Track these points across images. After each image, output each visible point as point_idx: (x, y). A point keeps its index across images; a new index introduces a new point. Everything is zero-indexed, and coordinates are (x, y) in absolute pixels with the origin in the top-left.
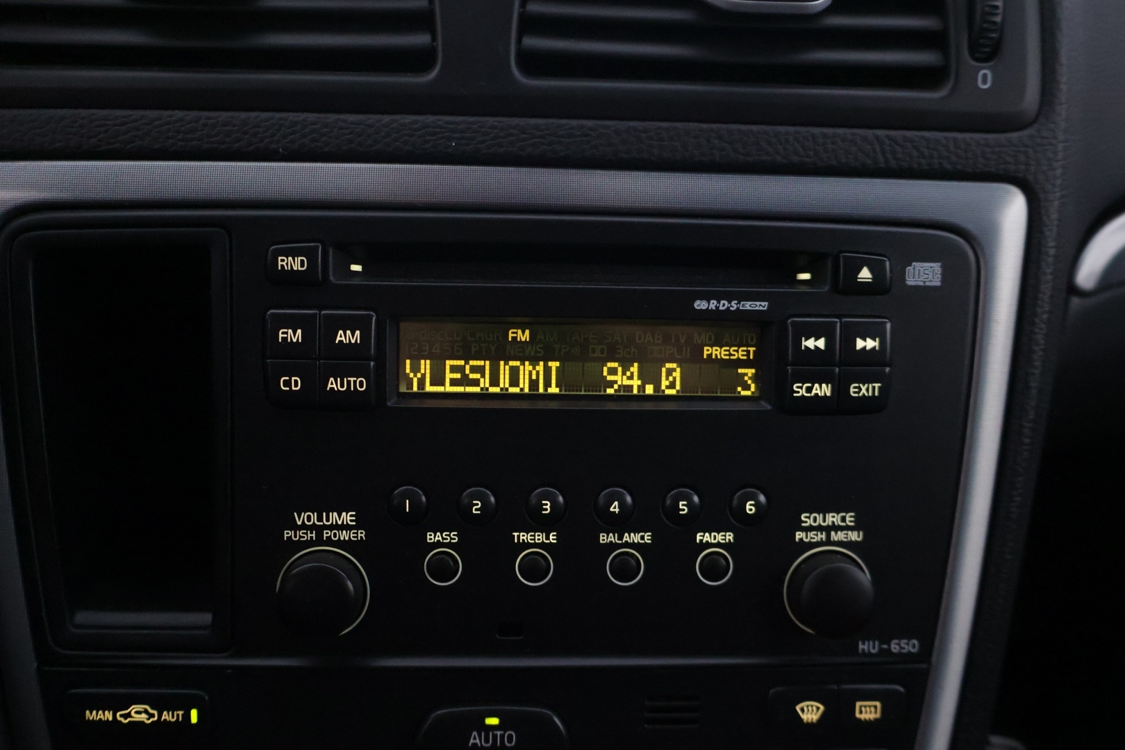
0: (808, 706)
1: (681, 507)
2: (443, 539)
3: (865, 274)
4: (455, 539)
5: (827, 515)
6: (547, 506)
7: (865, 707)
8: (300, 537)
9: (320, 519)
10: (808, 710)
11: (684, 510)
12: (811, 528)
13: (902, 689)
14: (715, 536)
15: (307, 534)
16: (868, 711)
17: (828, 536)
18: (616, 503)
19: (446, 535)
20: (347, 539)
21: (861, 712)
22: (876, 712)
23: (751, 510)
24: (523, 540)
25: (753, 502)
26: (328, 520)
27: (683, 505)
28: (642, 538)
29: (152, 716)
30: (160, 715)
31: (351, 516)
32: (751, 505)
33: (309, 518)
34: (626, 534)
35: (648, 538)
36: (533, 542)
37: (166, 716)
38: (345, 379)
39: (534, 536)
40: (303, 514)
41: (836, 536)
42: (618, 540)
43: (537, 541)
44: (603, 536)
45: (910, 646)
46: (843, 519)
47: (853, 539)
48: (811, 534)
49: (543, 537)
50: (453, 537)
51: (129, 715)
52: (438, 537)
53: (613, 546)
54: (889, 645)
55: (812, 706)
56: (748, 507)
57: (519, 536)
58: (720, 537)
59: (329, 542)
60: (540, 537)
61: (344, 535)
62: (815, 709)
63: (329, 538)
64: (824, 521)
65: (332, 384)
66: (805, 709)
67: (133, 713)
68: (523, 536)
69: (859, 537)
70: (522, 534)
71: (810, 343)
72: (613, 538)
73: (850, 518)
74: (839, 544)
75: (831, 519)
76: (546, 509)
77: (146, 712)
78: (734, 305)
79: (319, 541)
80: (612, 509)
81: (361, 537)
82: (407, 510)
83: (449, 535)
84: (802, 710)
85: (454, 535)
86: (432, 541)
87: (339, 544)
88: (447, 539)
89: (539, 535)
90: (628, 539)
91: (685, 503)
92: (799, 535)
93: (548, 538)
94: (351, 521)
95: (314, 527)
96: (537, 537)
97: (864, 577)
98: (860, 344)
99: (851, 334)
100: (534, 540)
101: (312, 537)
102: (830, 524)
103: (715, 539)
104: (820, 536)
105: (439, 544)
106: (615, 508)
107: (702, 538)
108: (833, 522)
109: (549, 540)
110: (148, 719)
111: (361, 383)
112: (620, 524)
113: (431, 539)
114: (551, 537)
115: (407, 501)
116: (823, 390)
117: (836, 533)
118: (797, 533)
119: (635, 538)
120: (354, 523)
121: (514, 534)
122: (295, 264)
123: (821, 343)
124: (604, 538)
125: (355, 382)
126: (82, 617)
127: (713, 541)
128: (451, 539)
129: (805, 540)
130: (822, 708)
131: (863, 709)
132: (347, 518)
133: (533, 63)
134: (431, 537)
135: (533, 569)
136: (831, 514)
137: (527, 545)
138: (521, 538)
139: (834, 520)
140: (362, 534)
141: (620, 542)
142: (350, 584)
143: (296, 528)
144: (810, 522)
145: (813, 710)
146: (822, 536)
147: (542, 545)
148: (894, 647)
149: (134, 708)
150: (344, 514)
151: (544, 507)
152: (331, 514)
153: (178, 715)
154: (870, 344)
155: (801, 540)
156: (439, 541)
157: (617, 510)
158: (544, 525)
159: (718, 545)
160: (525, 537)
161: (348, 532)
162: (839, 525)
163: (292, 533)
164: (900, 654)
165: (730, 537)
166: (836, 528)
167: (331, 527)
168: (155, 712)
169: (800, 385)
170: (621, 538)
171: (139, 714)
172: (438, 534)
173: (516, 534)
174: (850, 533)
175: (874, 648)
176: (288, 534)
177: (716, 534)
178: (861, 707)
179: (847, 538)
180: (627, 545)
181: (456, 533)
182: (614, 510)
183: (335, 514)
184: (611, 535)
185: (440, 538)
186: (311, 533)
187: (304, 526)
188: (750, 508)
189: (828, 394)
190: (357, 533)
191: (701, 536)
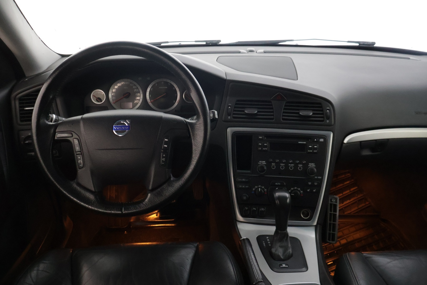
0: (309, 183)
3: (315, 140)
6: (284, 161)
13: (319, 182)
16: (316, 184)
18: (290, 161)
27: (297, 162)
35: (294, 165)
37: (246, 180)
41: (312, 166)
50: (274, 164)
53: (290, 166)
59: (263, 164)
60: (283, 164)
61: (264, 163)
65: (264, 149)
71: (310, 146)
73: (314, 164)
78: (302, 143)
92: (309, 166)
95: (261, 163)
97: (315, 170)
98: (315, 147)
99: (314, 146)
103: (300, 165)
111: (266, 149)
112: (291, 163)
115: (270, 160)
116: (311, 151)
119: (292, 165)
122: (261, 137)
123: (311, 146)
124: (289, 165)
126: (238, 171)
130: (311, 183)
132: (264, 162)
133: (283, 119)
134: (272, 164)
135: (282, 168)
137: (281, 165)
139: (312, 164)
140: (266, 163)
142: (264, 168)
143: (259, 162)
144: (310, 164)
148: (319, 178)
149: (243, 179)
154: (316, 147)
158: (283, 163)
165: (302, 165)
169: (309, 150)
174: (314, 166)
175: (316, 177)
188: (304, 162)
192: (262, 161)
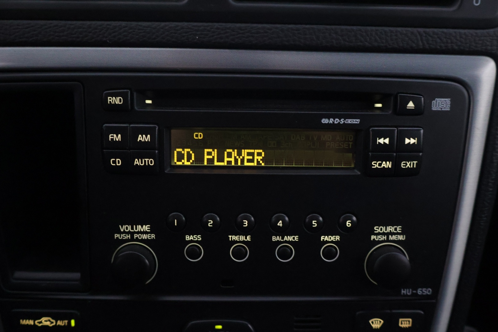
0: (375, 321)
1: (313, 223)
2: (194, 238)
3: (411, 105)
4: (200, 239)
5: (387, 227)
6: (246, 223)
7: (404, 321)
8: (123, 237)
9: (132, 228)
10: (375, 323)
11: (315, 225)
12: (379, 234)
13: (422, 312)
14: (330, 238)
15: (126, 236)
16: (405, 323)
17: (388, 237)
18: (281, 222)
19: (195, 237)
20: (146, 238)
21: (402, 324)
22: (409, 324)
23: (349, 225)
24: (234, 239)
25: (350, 221)
26: (136, 229)
27: (314, 222)
28: (294, 238)
29: (52, 323)
30: (56, 322)
31: (148, 227)
32: (349, 222)
33: (127, 228)
34: (286, 237)
35: (296, 238)
36: (239, 240)
37: (59, 323)
38: (143, 160)
39: (239, 237)
40: (124, 226)
41: (391, 238)
42: (282, 239)
43: (241, 240)
44: (274, 237)
45: (427, 291)
46: (396, 229)
47: (400, 239)
48: (379, 237)
49: (244, 238)
50: (199, 238)
51: (41, 322)
52: (191, 238)
53: (278, 243)
54: (417, 291)
55: (377, 321)
56: (347, 223)
57: (232, 238)
58: (333, 238)
59: (137, 240)
60: (242, 238)
61: (145, 237)
62: (379, 322)
63: (137, 238)
64: (386, 230)
65: (137, 162)
66: (374, 322)
67: (43, 321)
68: (234, 237)
69: (403, 238)
70: (233, 236)
71: (381, 141)
72: (278, 238)
73: (399, 229)
74: (393, 241)
75: (389, 229)
76: (245, 225)
77: (49, 321)
78: (342, 121)
79: (132, 239)
80: (278, 225)
81: (153, 238)
82: (176, 225)
83: (197, 237)
84: (373, 323)
85: (199, 237)
86: (188, 240)
87: (142, 241)
88: (196, 239)
89: (242, 237)
90: (287, 239)
91: (316, 221)
92: (373, 237)
93: (246, 238)
94: (148, 229)
95: (129, 233)
96: (241, 238)
97: (406, 258)
98: (407, 141)
99: (403, 136)
100: (239, 239)
101: (128, 238)
102: (389, 232)
103: (330, 239)
104: (383, 237)
105: (191, 241)
106: (280, 224)
107: (324, 238)
108: (390, 231)
109: (247, 239)
110: (51, 324)
111: (151, 161)
112: (283, 232)
113: (188, 239)
114: (248, 238)
115: (176, 220)
116: (387, 165)
117: (392, 236)
118: (372, 236)
119: (290, 238)
120: (149, 231)
121: (229, 236)
122: (117, 100)
123: (387, 141)
124: (274, 239)
125: (148, 161)
127: (329, 240)
128: (198, 238)
129: (376, 239)
130: (382, 321)
131: (403, 322)
132: (146, 228)
134: (188, 238)
135: (239, 253)
136: (390, 227)
137: (236, 242)
138: (233, 238)
139: (391, 229)
140: (153, 236)
141: (283, 240)
142: (147, 261)
143: (120, 233)
144: (379, 231)
145: (378, 323)
146: (385, 238)
147: (243, 242)
148: (419, 292)
149: (43, 319)
150: (144, 226)
151: (244, 223)
152: (138, 226)
153: (65, 323)
154: (412, 141)
155: (374, 239)
156: (192, 240)
157: (281, 225)
158: (244, 232)
159: (332, 242)
160: (235, 238)
161: (147, 235)
162: (393, 232)
163: (118, 235)
164: (422, 296)
165: (338, 238)
166: (392, 234)
167: (138, 233)
168: (54, 321)
169: (376, 162)
170: (283, 238)
171: (46, 321)
172: (191, 236)
173: (230, 236)
174: (399, 236)
175: (409, 292)
176: (116, 236)
177: (331, 237)
178: (402, 321)
179: (397, 238)
180: (286, 242)
181: (200, 236)
182: (280, 225)
183: (140, 226)
184: (278, 237)
185: (192, 238)
186: (128, 235)
187: (124, 232)
188: (348, 224)
189: (390, 167)
190: (151, 236)
191: (323, 237)
192: (133, 223)
